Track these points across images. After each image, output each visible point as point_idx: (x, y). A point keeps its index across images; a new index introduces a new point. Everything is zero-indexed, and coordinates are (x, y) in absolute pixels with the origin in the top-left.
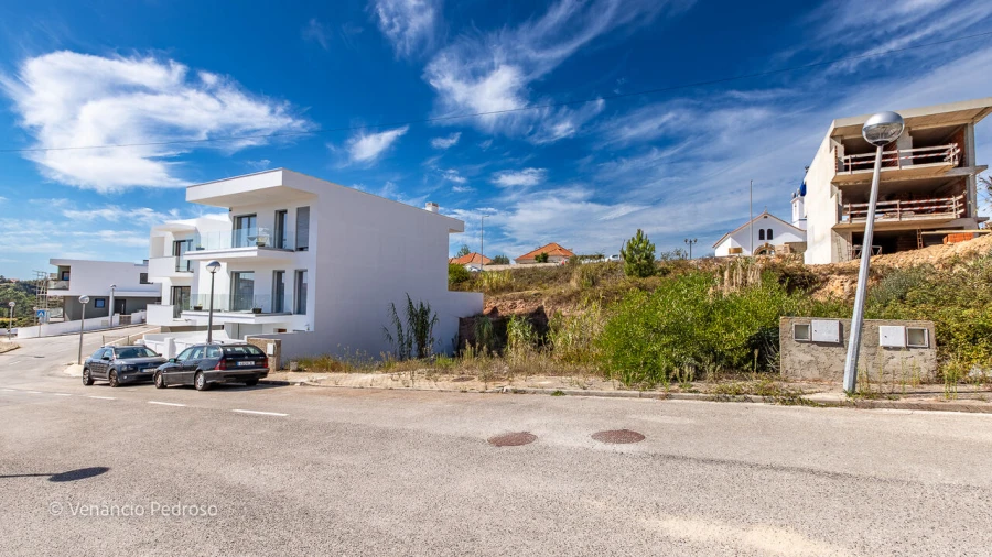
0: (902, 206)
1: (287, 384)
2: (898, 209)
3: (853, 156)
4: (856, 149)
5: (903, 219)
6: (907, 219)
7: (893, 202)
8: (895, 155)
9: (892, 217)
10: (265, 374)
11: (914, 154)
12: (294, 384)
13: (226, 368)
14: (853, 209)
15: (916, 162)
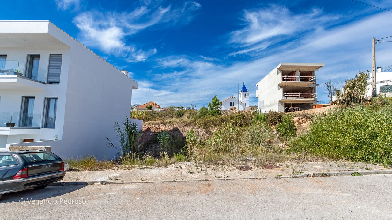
0: (301, 95)
1: (85, 184)
2: (299, 96)
3: (287, 76)
4: (287, 74)
5: (301, 99)
6: (302, 99)
7: (298, 93)
8: (295, 78)
9: (298, 98)
10: (61, 178)
11: (301, 78)
12: (93, 183)
13: (28, 177)
14: (287, 94)
15: (301, 80)
